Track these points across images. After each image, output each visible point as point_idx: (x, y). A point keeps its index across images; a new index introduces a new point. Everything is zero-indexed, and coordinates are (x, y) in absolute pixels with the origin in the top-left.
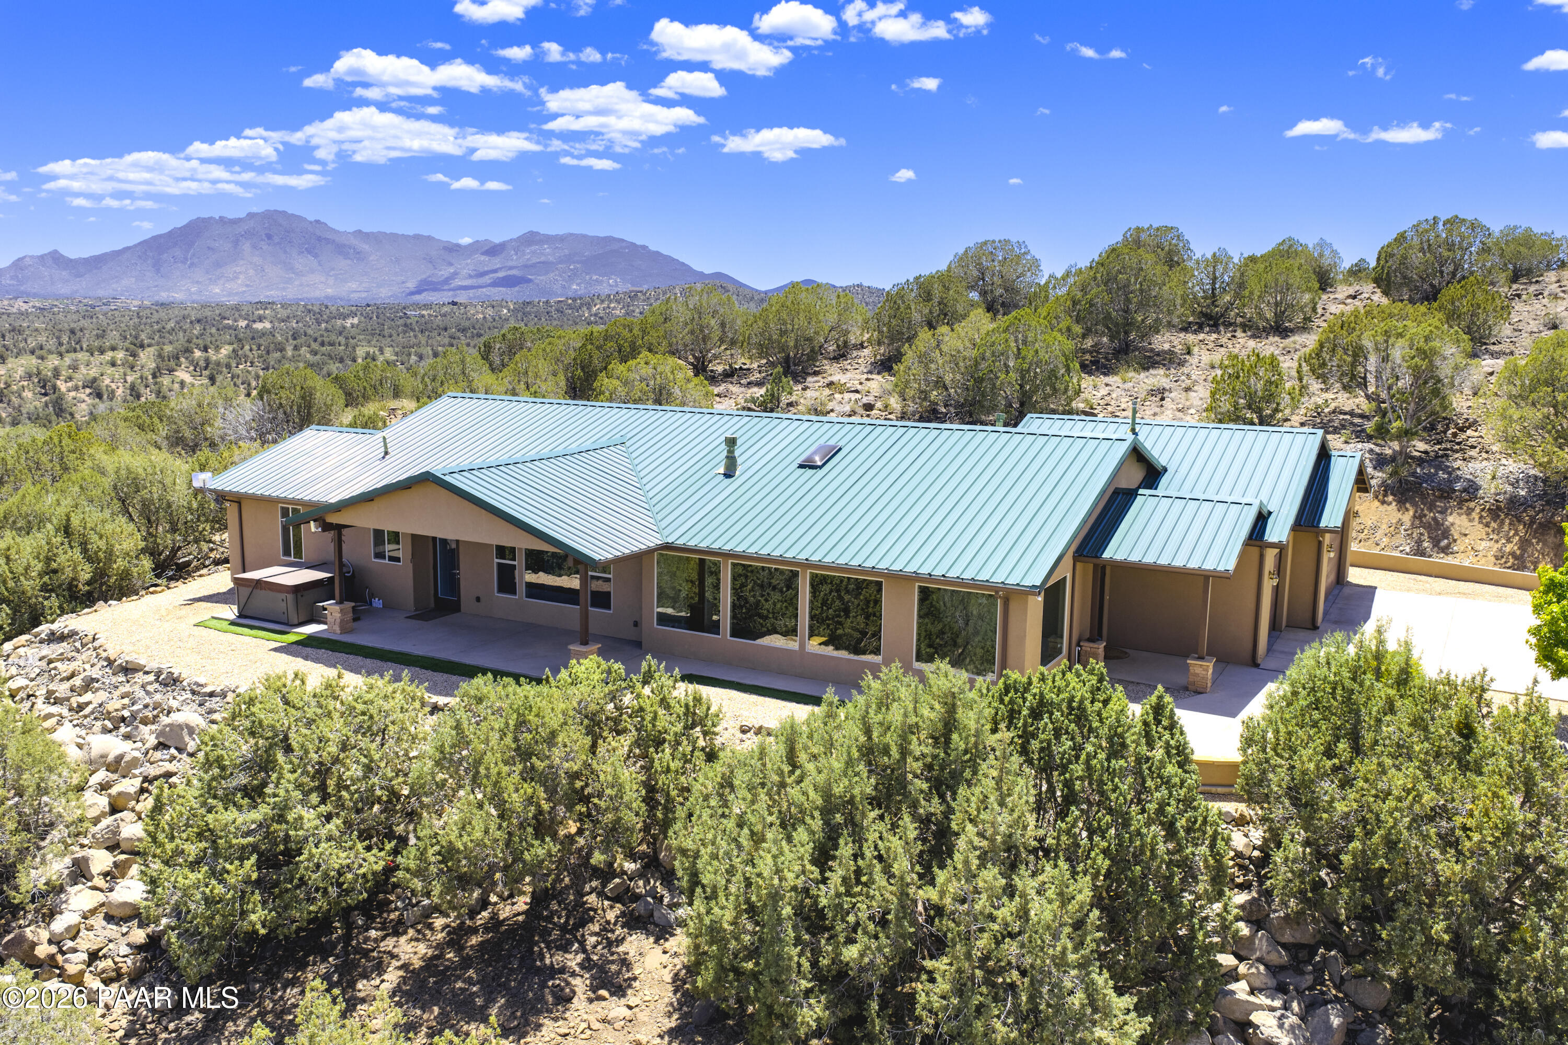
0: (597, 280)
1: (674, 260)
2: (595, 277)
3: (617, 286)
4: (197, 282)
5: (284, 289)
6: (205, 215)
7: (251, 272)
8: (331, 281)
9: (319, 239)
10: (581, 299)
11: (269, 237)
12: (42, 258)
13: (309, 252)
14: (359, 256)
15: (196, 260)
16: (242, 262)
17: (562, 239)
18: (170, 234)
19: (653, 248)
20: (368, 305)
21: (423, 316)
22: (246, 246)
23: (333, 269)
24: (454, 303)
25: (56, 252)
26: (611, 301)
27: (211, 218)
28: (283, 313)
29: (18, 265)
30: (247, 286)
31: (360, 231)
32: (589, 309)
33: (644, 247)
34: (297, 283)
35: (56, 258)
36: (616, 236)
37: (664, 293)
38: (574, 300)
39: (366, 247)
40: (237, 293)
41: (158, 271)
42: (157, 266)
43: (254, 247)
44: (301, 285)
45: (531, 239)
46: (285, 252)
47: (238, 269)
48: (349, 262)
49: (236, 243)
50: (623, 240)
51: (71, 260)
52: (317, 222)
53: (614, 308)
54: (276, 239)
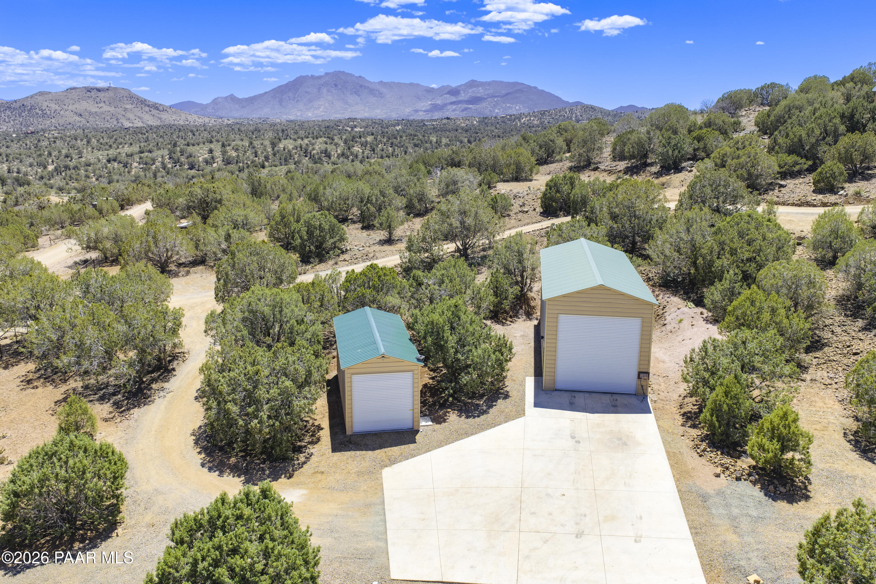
0: (509, 107)
1: (552, 94)
2: (508, 105)
3: (520, 110)
4: (301, 110)
5: (343, 113)
6: (304, 74)
7: (327, 104)
8: (367, 109)
9: (361, 86)
10: (514, 115)
11: (336, 85)
12: (226, 97)
13: (356, 94)
14: (381, 95)
15: (299, 99)
16: (322, 99)
17: (489, 84)
18: (287, 84)
19: (540, 88)
21: (433, 125)
22: (324, 90)
23: (368, 102)
24: (448, 118)
25: (232, 95)
26: (531, 116)
27: (307, 76)
29: (215, 102)
30: (325, 112)
31: (382, 82)
32: (520, 120)
33: (535, 88)
34: (350, 110)
35: (232, 98)
36: (520, 81)
37: (560, 112)
38: (511, 116)
39: (384, 90)
40: (320, 116)
41: (281, 105)
42: (281, 102)
43: (328, 91)
44: (352, 111)
45: (473, 84)
46: (344, 94)
47: (320, 103)
48: (376, 98)
49: (319, 89)
50: (523, 84)
51: (239, 99)
52: (360, 77)
53: (533, 120)
54: (339, 87)
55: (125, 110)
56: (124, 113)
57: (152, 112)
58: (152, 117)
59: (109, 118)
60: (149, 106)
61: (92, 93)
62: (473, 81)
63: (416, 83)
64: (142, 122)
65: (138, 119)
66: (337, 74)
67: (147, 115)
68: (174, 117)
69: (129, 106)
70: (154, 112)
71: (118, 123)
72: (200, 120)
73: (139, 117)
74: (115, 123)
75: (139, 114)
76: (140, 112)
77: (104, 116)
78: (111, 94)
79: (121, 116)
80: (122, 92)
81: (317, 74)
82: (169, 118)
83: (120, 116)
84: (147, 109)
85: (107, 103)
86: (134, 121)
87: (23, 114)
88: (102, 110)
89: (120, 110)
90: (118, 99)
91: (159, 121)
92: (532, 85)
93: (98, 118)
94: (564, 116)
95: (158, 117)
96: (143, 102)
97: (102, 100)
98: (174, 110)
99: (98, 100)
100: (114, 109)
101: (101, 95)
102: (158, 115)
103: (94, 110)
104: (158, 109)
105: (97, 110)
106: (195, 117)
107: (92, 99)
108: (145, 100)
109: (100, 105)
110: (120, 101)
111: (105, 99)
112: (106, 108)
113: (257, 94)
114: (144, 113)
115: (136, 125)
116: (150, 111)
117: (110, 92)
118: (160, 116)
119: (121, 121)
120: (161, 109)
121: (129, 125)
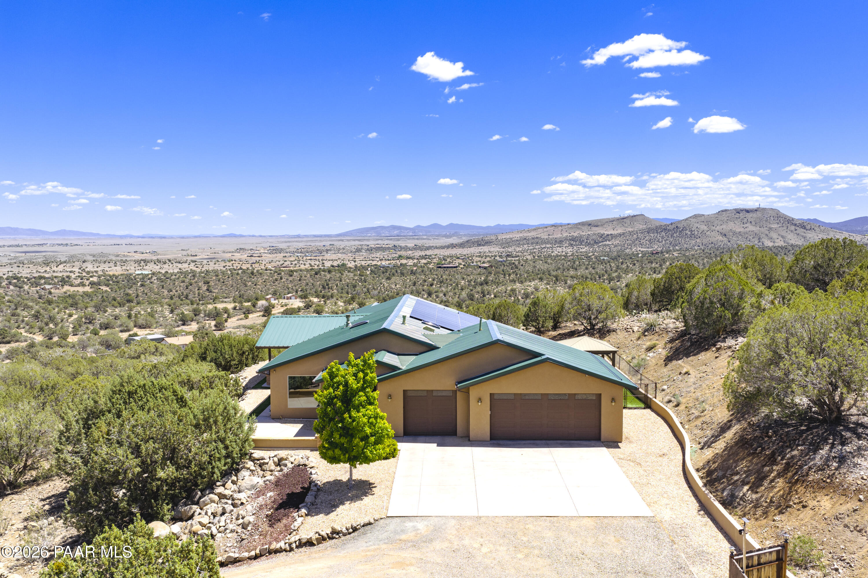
55: (770, 229)
56: (767, 232)
57: (797, 232)
58: (796, 236)
59: (751, 237)
60: (795, 225)
61: (741, 214)
64: (784, 241)
65: (780, 238)
67: (792, 234)
68: (820, 236)
69: (775, 226)
70: (800, 231)
71: (759, 242)
73: (783, 237)
74: (756, 242)
75: (784, 233)
76: (785, 231)
77: (746, 236)
78: (759, 214)
79: (764, 236)
80: (770, 212)
82: (812, 237)
83: (762, 235)
84: (793, 228)
85: (753, 223)
86: (777, 241)
87: (675, 235)
88: (747, 230)
89: (764, 230)
90: (765, 219)
91: (803, 240)
93: (740, 237)
95: (802, 236)
96: (790, 221)
97: (749, 221)
98: (822, 228)
99: (745, 220)
100: (758, 228)
101: (749, 215)
102: (803, 234)
103: (738, 230)
104: (805, 228)
105: (742, 230)
107: (739, 220)
108: (793, 219)
109: (745, 226)
110: (766, 221)
111: (752, 220)
112: (751, 228)
114: (789, 232)
115: (777, 245)
116: (796, 230)
117: (758, 212)
118: (804, 235)
119: (763, 240)
120: (808, 227)
121: (770, 244)
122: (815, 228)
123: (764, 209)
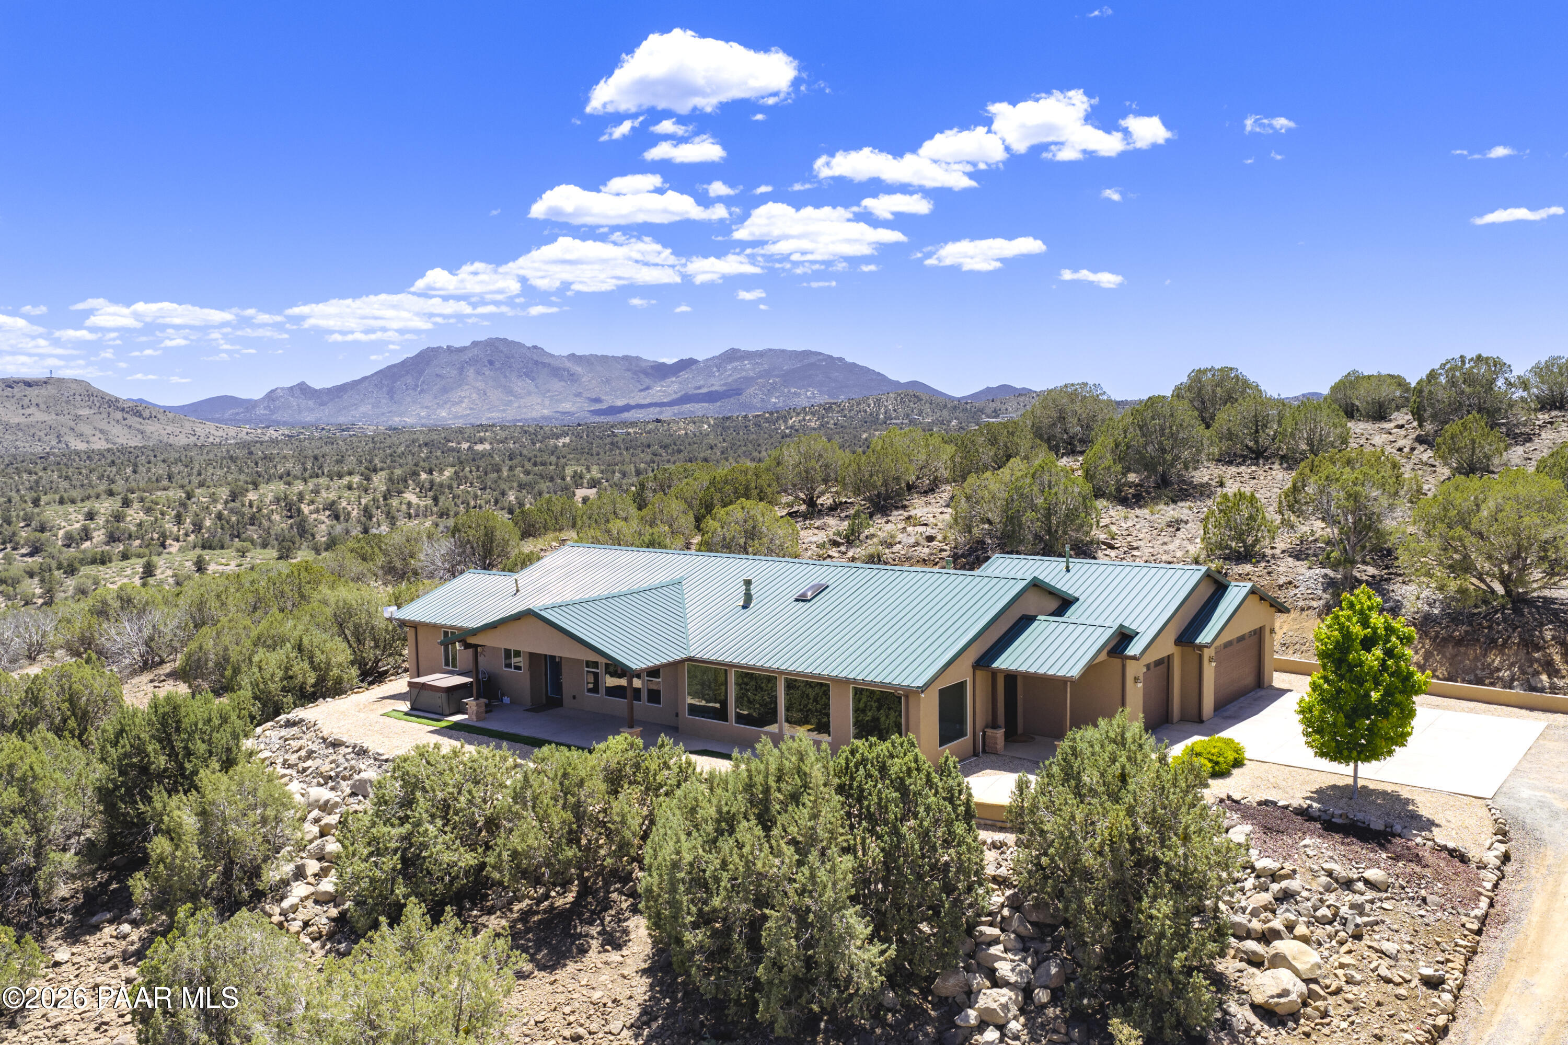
0: (795, 393)
1: (869, 370)
2: (793, 390)
3: (814, 398)
4: (427, 407)
5: (504, 411)
6: (434, 345)
7: (474, 396)
8: (547, 402)
9: (536, 363)
10: (777, 412)
11: (491, 363)
12: (291, 388)
13: (527, 375)
14: (573, 377)
15: (425, 387)
16: (466, 387)
17: (761, 354)
18: (403, 363)
19: (849, 359)
20: (579, 425)
21: (629, 434)
22: (470, 372)
23: (549, 391)
24: (658, 421)
25: (304, 383)
26: (806, 414)
27: (440, 347)
28: (502, 435)
29: (271, 396)
30: (471, 409)
31: (573, 355)
32: (785, 422)
33: (841, 359)
34: (516, 405)
35: (303, 389)
36: (813, 349)
37: (859, 404)
38: (771, 413)
39: (579, 369)
40: (462, 417)
41: (392, 398)
42: (391, 393)
43: (478, 373)
44: (519, 407)
45: (733, 355)
46: (505, 376)
47: (462, 394)
48: (563, 383)
49: (461, 370)
50: (820, 354)
51: (316, 391)
52: (535, 347)
53: (810, 420)
54: (497, 365)
55: (77, 418)
56: (72, 424)
57: (128, 422)
58: (126, 430)
59: (42, 434)
60: (123, 410)
61: (16, 390)
62: (734, 351)
63: (634, 355)
64: (107, 440)
65: (99, 435)
66: (493, 344)
67: (119, 427)
68: (169, 429)
69: (85, 412)
70: (133, 420)
71: (60, 442)
72: (220, 433)
73: (102, 431)
74: (54, 443)
75: (103, 425)
76: (106, 421)
77: (32, 431)
78: (51, 390)
79: (67, 431)
80: (74, 386)
81: (457, 344)
82: (156, 431)
83: (64, 430)
84: (119, 415)
85: (43, 406)
86: (92, 439)
88: (31, 419)
89: (66, 420)
90: (64, 398)
91: (140, 436)
92: (835, 355)
93: (20, 434)
94: (865, 411)
95: (138, 430)
96: (112, 403)
97: (34, 402)
98: (171, 415)
99: (26, 401)
100: (54, 417)
101: (33, 392)
102: (138, 426)
103: (14, 420)
104: (140, 416)
105: (22, 420)
106: (210, 427)
107: (14, 400)
108: (117, 400)
109: (28, 411)
110: (68, 402)
111: (40, 401)
112: (39, 416)
113: (348, 380)
114: (113, 423)
115: (93, 447)
116: (125, 419)
117: (49, 387)
118: (141, 427)
119: (66, 438)
120: (146, 414)
121: (82, 446)
122: (159, 416)
123: (61, 381)
